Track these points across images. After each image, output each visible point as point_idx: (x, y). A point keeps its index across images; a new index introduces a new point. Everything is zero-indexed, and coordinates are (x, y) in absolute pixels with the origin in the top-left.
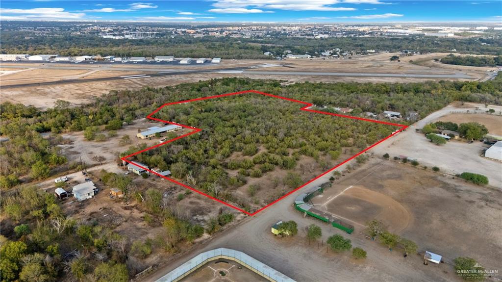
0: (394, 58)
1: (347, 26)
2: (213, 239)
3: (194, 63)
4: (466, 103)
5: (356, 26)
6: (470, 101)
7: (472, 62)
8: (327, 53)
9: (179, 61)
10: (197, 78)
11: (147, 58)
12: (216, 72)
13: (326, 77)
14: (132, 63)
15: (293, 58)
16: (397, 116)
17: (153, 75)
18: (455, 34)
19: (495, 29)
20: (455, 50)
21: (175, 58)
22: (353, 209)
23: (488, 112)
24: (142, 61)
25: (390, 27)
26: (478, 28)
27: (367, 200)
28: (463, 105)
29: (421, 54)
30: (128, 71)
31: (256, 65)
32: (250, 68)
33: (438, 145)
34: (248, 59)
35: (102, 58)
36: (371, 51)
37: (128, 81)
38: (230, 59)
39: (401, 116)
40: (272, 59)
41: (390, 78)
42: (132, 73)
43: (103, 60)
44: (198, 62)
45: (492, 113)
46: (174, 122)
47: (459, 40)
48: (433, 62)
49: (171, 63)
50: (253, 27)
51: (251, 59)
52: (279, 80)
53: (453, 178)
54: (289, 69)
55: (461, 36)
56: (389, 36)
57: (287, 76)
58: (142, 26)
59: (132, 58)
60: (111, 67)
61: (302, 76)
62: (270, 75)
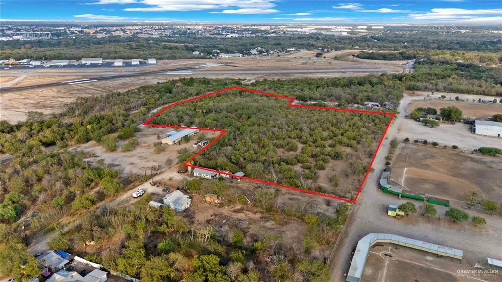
0: (318, 55)
1: (246, 26)
2: (346, 228)
3: (129, 65)
4: (416, 92)
5: (254, 25)
6: (417, 90)
7: (384, 57)
8: (254, 51)
9: (113, 63)
10: (153, 81)
11: (70, 61)
12: (165, 73)
13: (276, 74)
14: (57, 67)
15: (226, 57)
16: (378, 106)
17: (100, 79)
18: (348, 33)
19: (373, 28)
20: (358, 47)
21: (104, 60)
22: (428, 187)
23: (440, 98)
24: (67, 64)
25: (285, 27)
26: (359, 27)
27: (431, 178)
28: (413, 93)
29: (336, 51)
30: (64, 76)
31: (196, 64)
32: (195, 68)
33: (432, 127)
34: (182, 59)
35: (17, 62)
36: (291, 49)
37: (76, 86)
38: (163, 59)
39: (380, 106)
40: (207, 59)
41: (334, 74)
42: (71, 78)
43: (17, 64)
44: (133, 63)
45: (444, 99)
46: (183, 126)
47: (354, 39)
48: (351, 57)
49: (102, 65)
50: (154, 27)
51: (185, 59)
52: (238, 79)
53: (472, 153)
54: (233, 68)
55: (352, 34)
56: (292, 34)
57: (240, 75)
58: (26, 25)
59: (53, 61)
60: (37, 72)
61: (254, 74)
62: (223, 74)
